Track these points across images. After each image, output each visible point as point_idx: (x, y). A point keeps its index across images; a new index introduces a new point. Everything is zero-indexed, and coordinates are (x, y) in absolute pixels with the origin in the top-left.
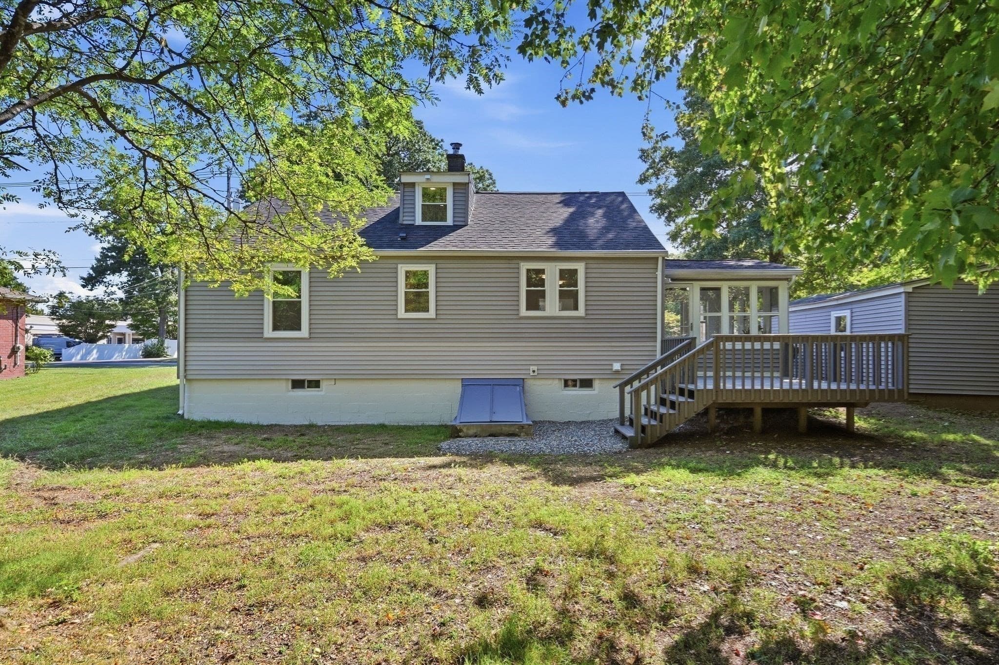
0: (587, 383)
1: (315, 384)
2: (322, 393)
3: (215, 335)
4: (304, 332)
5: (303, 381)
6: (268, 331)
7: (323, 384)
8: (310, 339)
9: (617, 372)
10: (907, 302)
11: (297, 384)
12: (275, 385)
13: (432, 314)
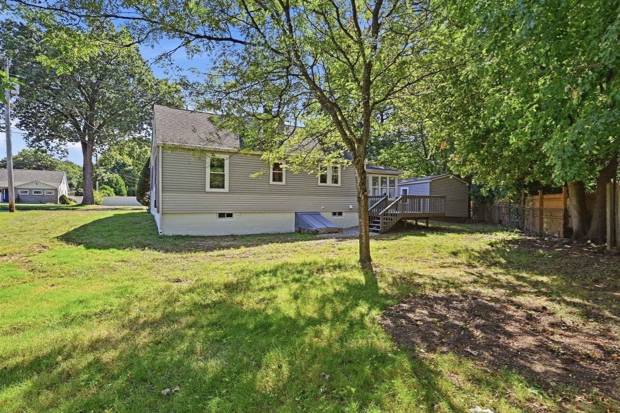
0: (340, 214)
1: (230, 215)
2: (234, 220)
3: (179, 190)
4: (226, 189)
5: (224, 214)
6: (208, 189)
7: (234, 215)
8: (230, 192)
9: (351, 209)
10: (430, 185)
11: (221, 215)
12: (211, 215)
13: (284, 183)
